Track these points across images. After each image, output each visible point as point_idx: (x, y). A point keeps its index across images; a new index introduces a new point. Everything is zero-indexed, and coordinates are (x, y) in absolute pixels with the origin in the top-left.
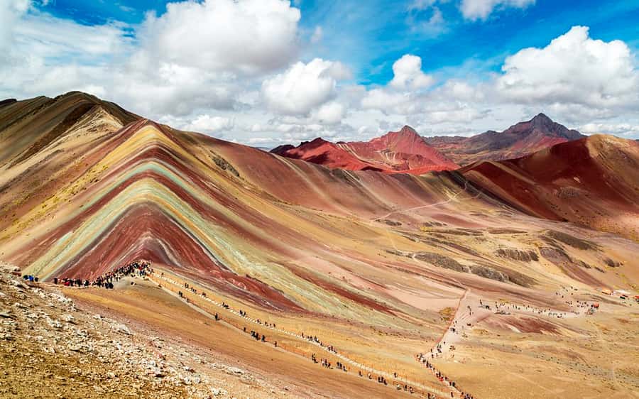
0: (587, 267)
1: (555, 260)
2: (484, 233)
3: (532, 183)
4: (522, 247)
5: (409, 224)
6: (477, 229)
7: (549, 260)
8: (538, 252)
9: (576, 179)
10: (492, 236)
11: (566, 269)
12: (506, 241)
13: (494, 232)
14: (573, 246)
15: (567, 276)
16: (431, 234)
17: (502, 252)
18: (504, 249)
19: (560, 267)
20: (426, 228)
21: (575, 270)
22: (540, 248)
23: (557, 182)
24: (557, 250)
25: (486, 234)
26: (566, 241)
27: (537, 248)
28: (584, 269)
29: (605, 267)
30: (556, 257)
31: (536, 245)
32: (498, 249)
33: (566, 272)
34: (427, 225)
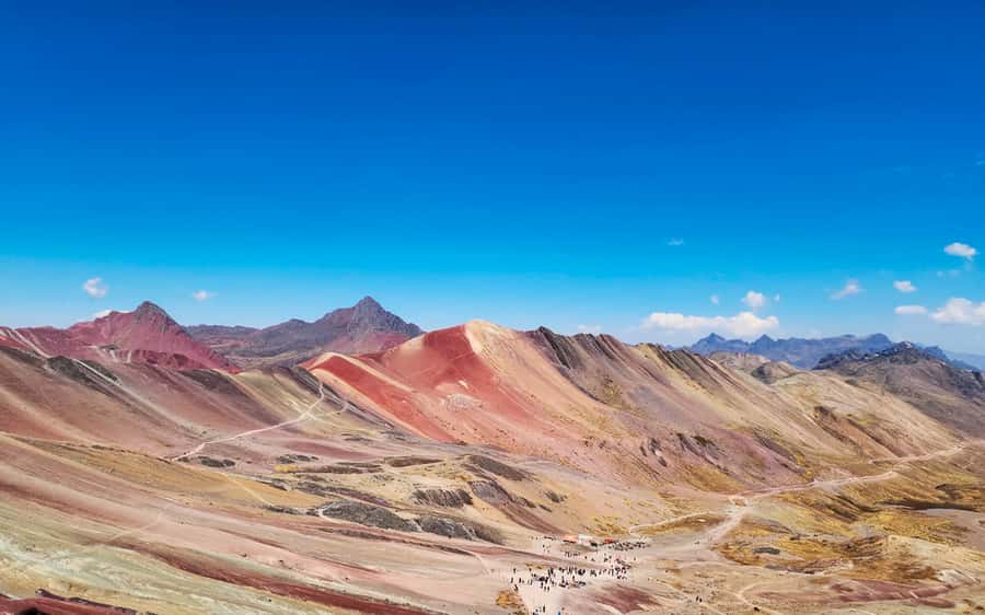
0: (531, 506)
1: (492, 500)
2: (383, 466)
3: (407, 389)
4: (447, 485)
5: (249, 462)
6: (369, 461)
7: (485, 501)
8: (468, 489)
9: (462, 383)
10: (396, 471)
11: (511, 513)
12: (420, 476)
13: (398, 464)
14: (505, 477)
15: (513, 523)
16: (299, 477)
17: (421, 495)
18: (424, 490)
19: (503, 510)
20: (286, 467)
21: (520, 513)
22: (470, 483)
23: (440, 387)
24: (492, 485)
25: (388, 470)
26: (495, 469)
27: (466, 484)
28: (528, 509)
29: (548, 503)
30: (493, 496)
31: (463, 479)
32: (415, 491)
33: (511, 517)
34: (283, 460)
